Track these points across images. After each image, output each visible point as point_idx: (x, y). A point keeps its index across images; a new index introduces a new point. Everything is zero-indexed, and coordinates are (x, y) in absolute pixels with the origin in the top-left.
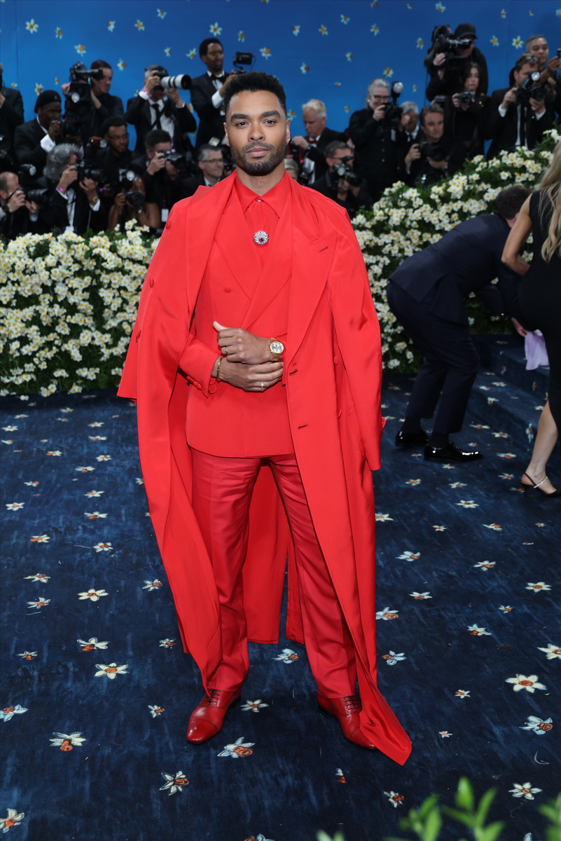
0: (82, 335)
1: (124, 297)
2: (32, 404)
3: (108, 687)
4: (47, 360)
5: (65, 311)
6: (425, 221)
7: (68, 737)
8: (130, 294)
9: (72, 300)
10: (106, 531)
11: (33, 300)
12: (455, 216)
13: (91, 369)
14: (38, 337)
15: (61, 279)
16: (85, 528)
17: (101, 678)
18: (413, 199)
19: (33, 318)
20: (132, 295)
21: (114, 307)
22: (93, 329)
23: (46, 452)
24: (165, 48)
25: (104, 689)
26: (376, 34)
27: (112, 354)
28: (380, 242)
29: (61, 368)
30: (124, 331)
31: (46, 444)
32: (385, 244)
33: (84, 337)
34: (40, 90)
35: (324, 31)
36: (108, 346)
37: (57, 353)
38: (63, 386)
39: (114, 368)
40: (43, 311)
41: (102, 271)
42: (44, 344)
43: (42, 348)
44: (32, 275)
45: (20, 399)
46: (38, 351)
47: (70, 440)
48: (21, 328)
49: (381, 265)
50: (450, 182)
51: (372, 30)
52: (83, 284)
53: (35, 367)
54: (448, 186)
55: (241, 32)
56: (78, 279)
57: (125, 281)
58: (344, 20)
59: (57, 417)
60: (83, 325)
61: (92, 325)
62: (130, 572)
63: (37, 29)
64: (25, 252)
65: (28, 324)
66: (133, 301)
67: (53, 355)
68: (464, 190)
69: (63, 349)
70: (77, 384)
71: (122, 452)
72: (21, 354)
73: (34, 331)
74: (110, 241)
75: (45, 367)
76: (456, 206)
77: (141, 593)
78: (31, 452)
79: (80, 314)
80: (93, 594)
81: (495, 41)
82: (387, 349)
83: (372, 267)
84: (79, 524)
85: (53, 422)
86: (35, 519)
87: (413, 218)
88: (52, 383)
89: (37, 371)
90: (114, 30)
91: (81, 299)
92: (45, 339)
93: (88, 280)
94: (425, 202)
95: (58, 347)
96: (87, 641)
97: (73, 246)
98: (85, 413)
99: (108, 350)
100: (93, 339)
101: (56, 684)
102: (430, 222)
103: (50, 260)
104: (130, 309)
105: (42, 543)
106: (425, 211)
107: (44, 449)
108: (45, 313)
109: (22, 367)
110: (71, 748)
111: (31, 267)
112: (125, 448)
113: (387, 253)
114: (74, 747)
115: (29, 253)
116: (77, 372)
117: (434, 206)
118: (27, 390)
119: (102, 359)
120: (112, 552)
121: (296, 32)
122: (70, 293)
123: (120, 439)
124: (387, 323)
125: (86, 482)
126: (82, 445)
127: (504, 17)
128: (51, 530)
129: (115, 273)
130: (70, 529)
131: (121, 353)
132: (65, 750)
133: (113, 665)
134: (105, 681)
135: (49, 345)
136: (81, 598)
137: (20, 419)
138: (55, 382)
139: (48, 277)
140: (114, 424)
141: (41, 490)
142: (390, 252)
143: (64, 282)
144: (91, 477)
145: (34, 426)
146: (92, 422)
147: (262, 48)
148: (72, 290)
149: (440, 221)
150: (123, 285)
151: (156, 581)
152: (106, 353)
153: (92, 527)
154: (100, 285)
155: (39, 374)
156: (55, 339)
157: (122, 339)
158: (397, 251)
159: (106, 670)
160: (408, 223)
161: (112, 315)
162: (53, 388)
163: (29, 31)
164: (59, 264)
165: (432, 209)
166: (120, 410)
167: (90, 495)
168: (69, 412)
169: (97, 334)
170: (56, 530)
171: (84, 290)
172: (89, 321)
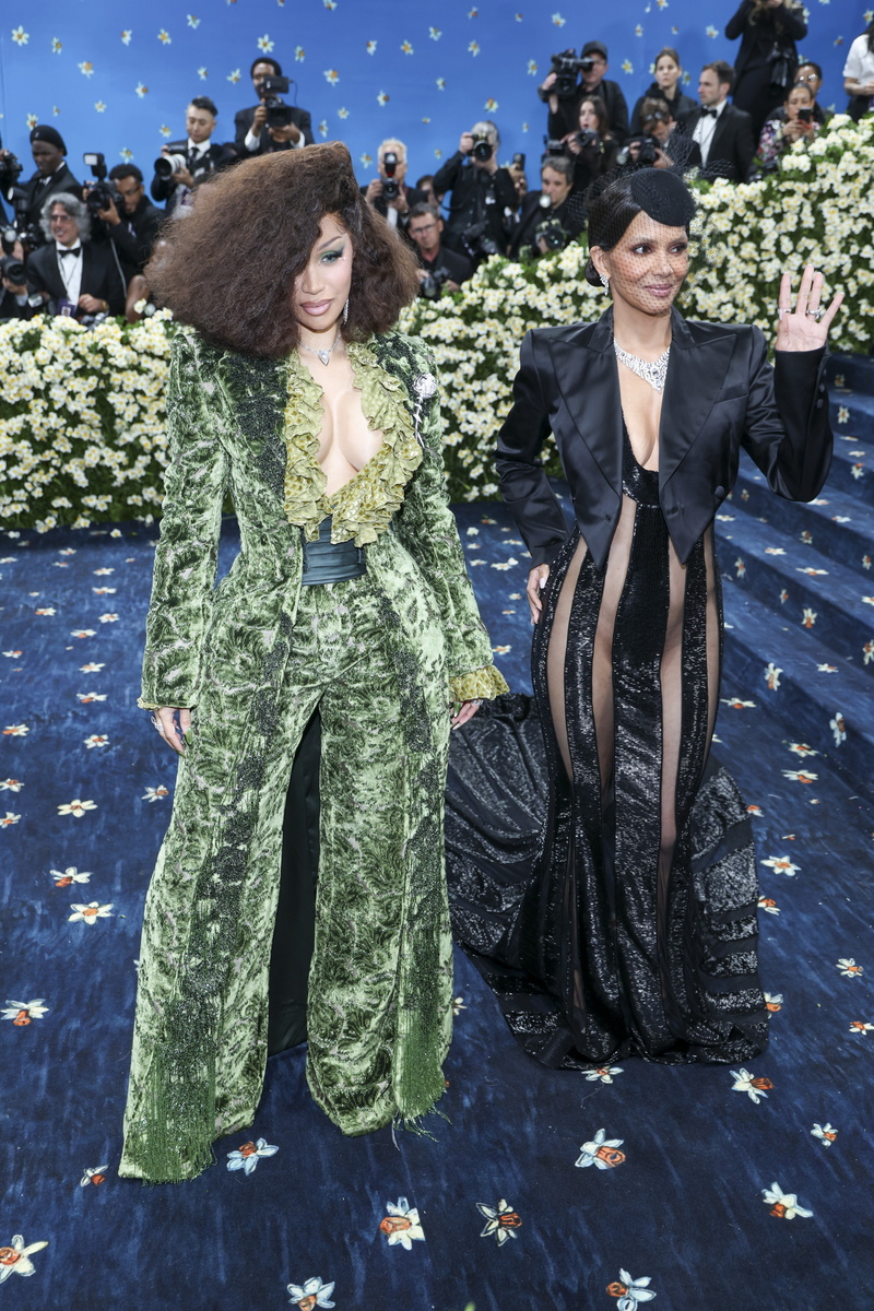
0: (87, 453)
1: (142, 403)
2: (23, 544)
3: (84, 936)
4: (42, 485)
5: (64, 421)
6: (529, 307)
7: (25, 1006)
8: (149, 400)
9: (72, 408)
10: (102, 719)
11: (22, 407)
12: (568, 300)
13: (100, 497)
14: (31, 457)
15: (58, 380)
16: (76, 715)
17: (77, 923)
18: (514, 278)
19: (23, 430)
20: (153, 401)
21: (129, 416)
22: (102, 444)
23: (36, 610)
24: (199, 68)
25: (78, 938)
26: (475, 54)
27: (127, 478)
28: (472, 334)
29: (61, 495)
30: (142, 448)
31: (36, 599)
32: (479, 336)
33: (90, 455)
34: (33, 123)
35: (408, 48)
36: (122, 467)
37: (56, 477)
38: (65, 519)
39: (131, 495)
40: (35, 422)
41: (111, 369)
42: (38, 464)
43: (35, 470)
44: (20, 375)
45: (8, 537)
46: (30, 474)
47: (68, 593)
48: (7, 444)
49: (473, 363)
50: (562, 255)
51: (470, 49)
52: (86, 386)
53: (27, 494)
54: (559, 261)
55: (299, 49)
56: (80, 380)
57: (142, 382)
58: (435, 35)
59: (54, 562)
60: (89, 441)
61: (101, 440)
62: (129, 777)
63: (28, 40)
64: (8, 344)
65: (17, 438)
66: (153, 408)
67: (50, 480)
68: (579, 267)
69: (63, 472)
70: (83, 516)
71: (134, 610)
72: (8, 478)
73: (24, 447)
74: (122, 330)
75: (41, 495)
76: (569, 287)
77: (140, 805)
78: (16, 610)
79: (85, 426)
80: (77, 807)
81: (628, 67)
82: (481, 471)
83: (461, 365)
84: (68, 710)
85: (48, 568)
86: (12, 703)
87: (515, 303)
88: (51, 515)
89: (30, 500)
90: (130, 42)
91: (84, 406)
92: (38, 458)
93: (93, 381)
94: (529, 281)
95: (56, 468)
96: (64, 872)
97: (72, 336)
98: (92, 555)
99: (122, 472)
100: (102, 458)
101: (17, 933)
102: (536, 308)
103: (42, 355)
104: (150, 418)
105: (18, 737)
106: (529, 293)
107: (33, 606)
108: (38, 424)
109: (10, 494)
110: (28, 1021)
111: (17, 364)
112: (138, 604)
113: (481, 347)
114: (33, 1020)
115: (14, 347)
116: (83, 501)
117: (541, 285)
118: (19, 524)
119: (115, 484)
120: (108, 748)
121: (372, 49)
122: (70, 398)
123: (132, 591)
124: (482, 438)
125: (83, 651)
126: (82, 600)
127: (639, 34)
128: (31, 718)
129: (129, 372)
130: (57, 718)
131: (139, 476)
132: (21, 1024)
133: (95, 904)
134: (82, 926)
135: (46, 465)
136: (61, 813)
137: (6, 563)
138: (55, 514)
139: (39, 378)
140: (128, 571)
141: (24, 663)
142: (485, 346)
143: (61, 383)
144: (90, 644)
145: (23, 574)
146: (99, 567)
147: (327, 70)
148: (72, 395)
149: (549, 306)
150: (139, 388)
151: (161, 788)
152: (120, 476)
153: (85, 714)
154: (110, 388)
155: (33, 503)
156: (52, 458)
157: (140, 458)
158: (493, 345)
159: (84, 913)
160: (508, 309)
161: (126, 427)
162: (51, 522)
163: (16, 43)
164: (53, 360)
165: (538, 290)
166: (136, 551)
167: (86, 670)
168: (71, 555)
169: (107, 452)
170: (38, 719)
171: (89, 395)
172: (97, 436)
